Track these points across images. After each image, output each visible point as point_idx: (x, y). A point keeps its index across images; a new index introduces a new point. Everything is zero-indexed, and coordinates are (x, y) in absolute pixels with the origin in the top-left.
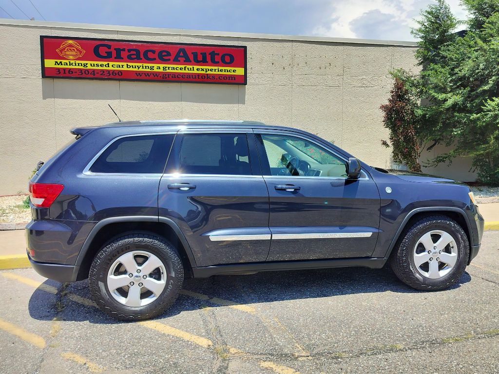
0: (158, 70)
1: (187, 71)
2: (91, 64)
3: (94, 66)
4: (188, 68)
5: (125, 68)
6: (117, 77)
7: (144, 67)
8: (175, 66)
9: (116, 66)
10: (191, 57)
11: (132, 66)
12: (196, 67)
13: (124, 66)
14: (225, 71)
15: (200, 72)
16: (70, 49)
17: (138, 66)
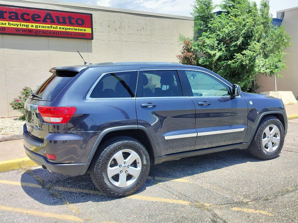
0: (32, 28)
1: (52, 29)
4: (53, 27)
5: (7, 26)
6: (1, 32)
7: (22, 25)
8: (44, 25)
10: (55, 20)
11: (13, 24)
12: (59, 27)
13: (7, 24)
14: (79, 30)
15: (62, 30)
17: (17, 24)
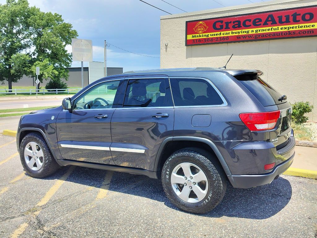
0: (253, 33)
1: (273, 31)
2: (211, 35)
3: (212, 35)
4: (274, 29)
5: (231, 35)
6: (226, 41)
7: (243, 32)
8: (264, 28)
9: (225, 34)
10: (277, 20)
11: (235, 32)
12: (280, 27)
13: (230, 33)
14: (305, 27)
15: (283, 30)
16: (200, 27)
17: (238, 32)
